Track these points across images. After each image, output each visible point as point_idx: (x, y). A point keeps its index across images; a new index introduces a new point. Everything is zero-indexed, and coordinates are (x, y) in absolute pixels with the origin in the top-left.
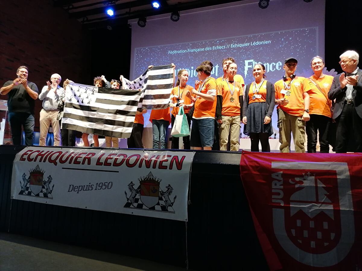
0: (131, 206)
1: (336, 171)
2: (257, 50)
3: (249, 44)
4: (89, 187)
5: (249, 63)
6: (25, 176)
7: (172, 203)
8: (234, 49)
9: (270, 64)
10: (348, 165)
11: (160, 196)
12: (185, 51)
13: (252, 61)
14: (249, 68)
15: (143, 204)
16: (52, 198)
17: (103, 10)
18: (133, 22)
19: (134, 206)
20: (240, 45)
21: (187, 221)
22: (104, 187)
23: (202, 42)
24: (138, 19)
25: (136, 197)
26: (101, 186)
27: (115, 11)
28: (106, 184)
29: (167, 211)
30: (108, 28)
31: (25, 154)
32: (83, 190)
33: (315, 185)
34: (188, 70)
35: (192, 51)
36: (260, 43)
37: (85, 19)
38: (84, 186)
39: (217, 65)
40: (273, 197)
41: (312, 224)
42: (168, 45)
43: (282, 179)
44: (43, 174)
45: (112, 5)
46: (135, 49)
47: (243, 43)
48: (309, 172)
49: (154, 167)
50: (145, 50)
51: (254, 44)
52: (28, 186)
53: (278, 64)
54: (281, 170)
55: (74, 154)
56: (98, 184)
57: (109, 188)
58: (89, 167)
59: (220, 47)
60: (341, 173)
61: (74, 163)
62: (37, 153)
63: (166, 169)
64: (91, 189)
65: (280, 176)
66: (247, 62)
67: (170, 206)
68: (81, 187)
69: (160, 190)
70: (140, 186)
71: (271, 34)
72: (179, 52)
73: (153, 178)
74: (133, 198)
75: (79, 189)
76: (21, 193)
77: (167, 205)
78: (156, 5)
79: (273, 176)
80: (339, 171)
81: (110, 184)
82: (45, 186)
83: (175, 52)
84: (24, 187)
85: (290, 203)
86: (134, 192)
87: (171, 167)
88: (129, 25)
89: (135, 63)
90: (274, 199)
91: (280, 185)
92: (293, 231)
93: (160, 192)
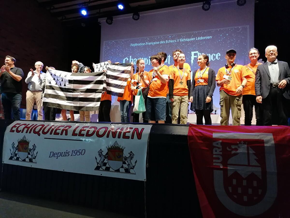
0: (101, 169)
1: (263, 140)
2: (201, 43)
3: (194, 39)
4: (66, 154)
5: (194, 54)
6: (14, 145)
7: (133, 166)
8: (183, 42)
9: (211, 55)
10: (273, 136)
11: (124, 160)
12: (143, 44)
13: (197, 52)
14: (194, 58)
15: (110, 167)
16: (36, 163)
17: (79, 11)
18: (103, 21)
19: (103, 169)
20: (188, 40)
21: (146, 181)
22: (78, 153)
23: (157, 38)
24: (106, 18)
25: (104, 162)
26: (76, 152)
27: (88, 11)
28: (80, 151)
29: (129, 172)
30: (82, 25)
31: (15, 126)
32: (62, 156)
33: (247, 152)
34: (147, 59)
35: (150, 44)
36: (203, 38)
37: (64, 18)
38: (62, 153)
39: (170, 55)
40: (214, 161)
41: (245, 183)
42: (130, 39)
43: (221, 147)
44: (29, 143)
45: (86, 6)
46: (104, 42)
47: (190, 38)
48: (242, 141)
49: (119, 137)
50: (112, 43)
51: (199, 38)
52: (16, 152)
53: (217, 54)
54: (220, 139)
55: (54, 126)
56: (74, 152)
57: (83, 154)
58: (66, 137)
59: (172, 41)
60: (268, 142)
61: (54, 134)
62: (24, 126)
63: (129, 138)
64: (68, 155)
65: (220, 144)
66: (193, 53)
67: (132, 168)
68: (60, 154)
69: (124, 156)
70: (108, 152)
71: (212, 31)
72: (139, 45)
73: (118, 146)
74: (102, 162)
75: (58, 155)
76: (11, 158)
77: (130, 168)
78: (121, 7)
79: (214, 144)
80: (266, 140)
81: (84, 150)
82: (30, 153)
83: (136, 45)
84: (13, 154)
85: (228, 166)
86: (103, 158)
87: (133, 138)
88: (99, 23)
89: (103, 53)
90: (215, 162)
91: (220, 152)
92: (230, 189)
93: (124, 157)
